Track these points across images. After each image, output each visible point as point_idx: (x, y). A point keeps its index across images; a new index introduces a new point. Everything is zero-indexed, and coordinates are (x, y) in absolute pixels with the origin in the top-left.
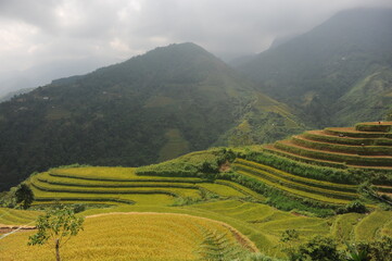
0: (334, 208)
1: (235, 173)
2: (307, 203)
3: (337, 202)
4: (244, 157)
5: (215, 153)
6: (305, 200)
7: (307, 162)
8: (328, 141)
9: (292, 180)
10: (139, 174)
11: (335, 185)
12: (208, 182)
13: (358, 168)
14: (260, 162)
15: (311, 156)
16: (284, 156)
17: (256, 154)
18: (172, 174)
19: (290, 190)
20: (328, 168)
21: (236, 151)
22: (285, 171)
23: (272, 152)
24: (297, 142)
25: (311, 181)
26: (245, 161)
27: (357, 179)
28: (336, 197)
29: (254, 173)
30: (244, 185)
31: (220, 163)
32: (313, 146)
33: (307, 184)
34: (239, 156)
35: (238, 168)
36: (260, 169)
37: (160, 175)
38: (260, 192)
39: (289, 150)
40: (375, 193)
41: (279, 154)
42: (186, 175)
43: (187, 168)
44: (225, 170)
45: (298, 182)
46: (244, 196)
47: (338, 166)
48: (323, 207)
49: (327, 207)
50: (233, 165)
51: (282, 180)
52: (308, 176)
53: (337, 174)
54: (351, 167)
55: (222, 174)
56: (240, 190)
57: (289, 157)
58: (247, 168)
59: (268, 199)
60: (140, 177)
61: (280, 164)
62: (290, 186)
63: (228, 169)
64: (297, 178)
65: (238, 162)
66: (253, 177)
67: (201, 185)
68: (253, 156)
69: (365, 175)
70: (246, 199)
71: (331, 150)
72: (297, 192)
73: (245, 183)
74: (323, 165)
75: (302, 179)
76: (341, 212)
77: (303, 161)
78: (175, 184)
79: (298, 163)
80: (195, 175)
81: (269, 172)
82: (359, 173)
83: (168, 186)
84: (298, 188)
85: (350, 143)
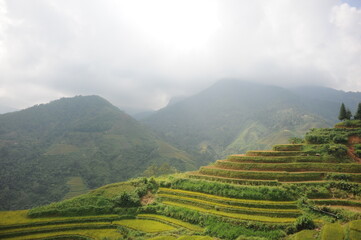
0: (282, 228)
1: (161, 205)
2: (252, 227)
3: (283, 221)
4: (169, 186)
5: (135, 185)
6: (250, 223)
7: (240, 183)
8: (254, 161)
9: (229, 203)
10: (33, 216)
11: (275, 203)
12: (128, 218)
13: (291, 184)
14: (188, 189)
15: (243, 177)
16: (213, 180)
17: (182, 181)
18: (82, 212)
19: (229, 215)
20: (263, 187)
21: (159, 180)
22: (218, 195)
23: (199, 177)
24: (223, 165)
25: (250, 202)
26: (170, 190)
27: (294, 194)
28: (279, 215)
29: (183, 202)
30: (173, 217)
31: (141, 195)
32: (242, 167)
33: (247, 205)
34: (162, 185)
35: (163, 199)
36: (189, 196)
37: (64, 214)
38: (194, 222)
39: (217, 173)
40: (315, 207)
41: (207, 179)
42: (100, 212)
43: (101, 203)
44: (148, 202)
45: (236, 204)
46: (177, 230)
47: (272, 184)
48: (270, 228)
49: (275, 228)
50: (156, 195)
51: (217, 205)
52: (245, 197)
53: (274, 191)
54: (285, 184)
55: (145, 208)
56: (170, 224)
57: (219, 180)
58: (174, 197)
59: (205, 229)
60: (35, 221)
61: (211, 188)
62: (227, 211)
63: (151, 201)
64: (234, 200)
65: (161, 192)
66: (183, 206)
67: (119, 223)
68: (178, 184)
69: (300, 190)
70: (179, 233)
71: (259, 169)
72: (237, 216)
73: (173, 215)
74: (257, 184)
75: (239, 201)
76: (291, 232)
77: (236, 182)
78: (86, 224)
79: (232, 184)
80: (111, 211)
81: (200, 198)
82: (293, 188)
83: (75, 228)
84: (238, 212)
85: (275, 162)
